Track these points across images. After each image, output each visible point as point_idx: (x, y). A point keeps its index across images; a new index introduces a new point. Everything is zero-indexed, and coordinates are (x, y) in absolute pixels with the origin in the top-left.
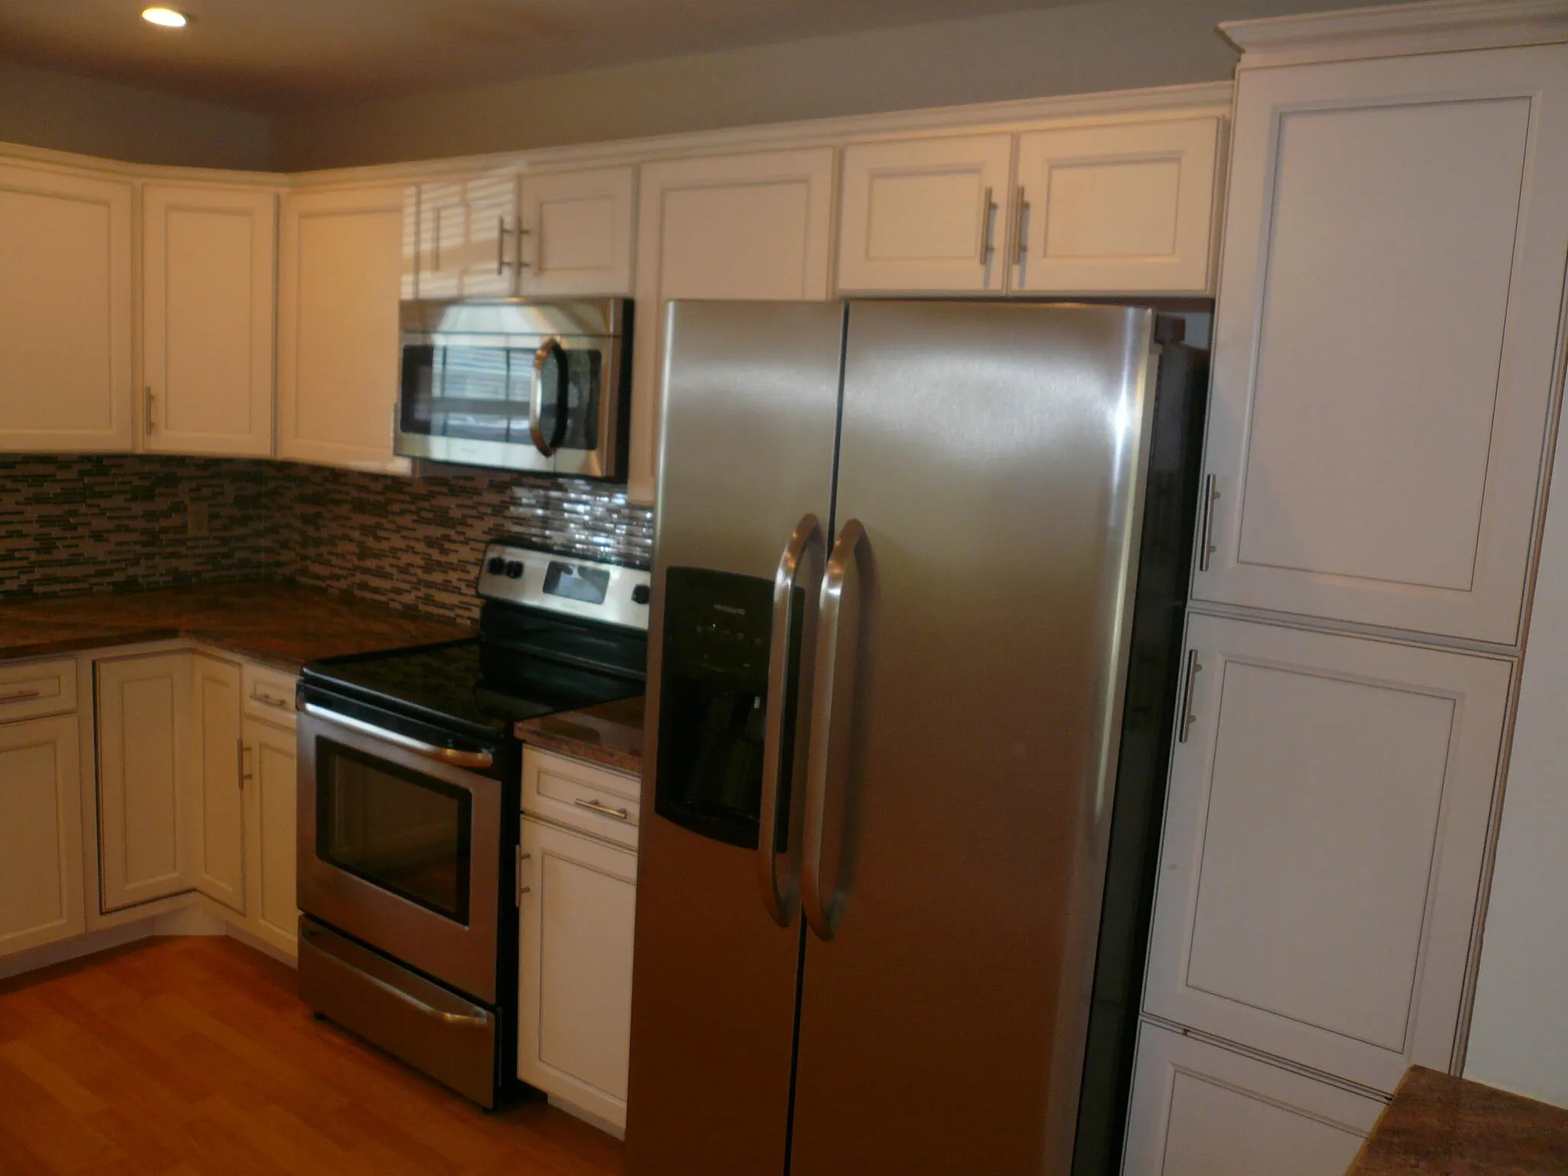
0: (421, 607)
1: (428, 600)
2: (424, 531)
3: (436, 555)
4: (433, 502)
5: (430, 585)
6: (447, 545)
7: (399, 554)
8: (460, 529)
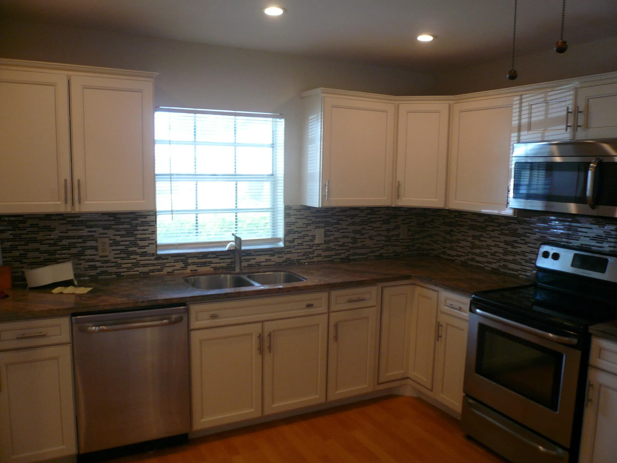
0: (501, 270)
1: (504, 266)
2: (503, 238)
3: (510, 248)
4: (509, 226)
5: (505, 261)
6: (516, 245)
7: (491, 247)
8: (522, 238)
